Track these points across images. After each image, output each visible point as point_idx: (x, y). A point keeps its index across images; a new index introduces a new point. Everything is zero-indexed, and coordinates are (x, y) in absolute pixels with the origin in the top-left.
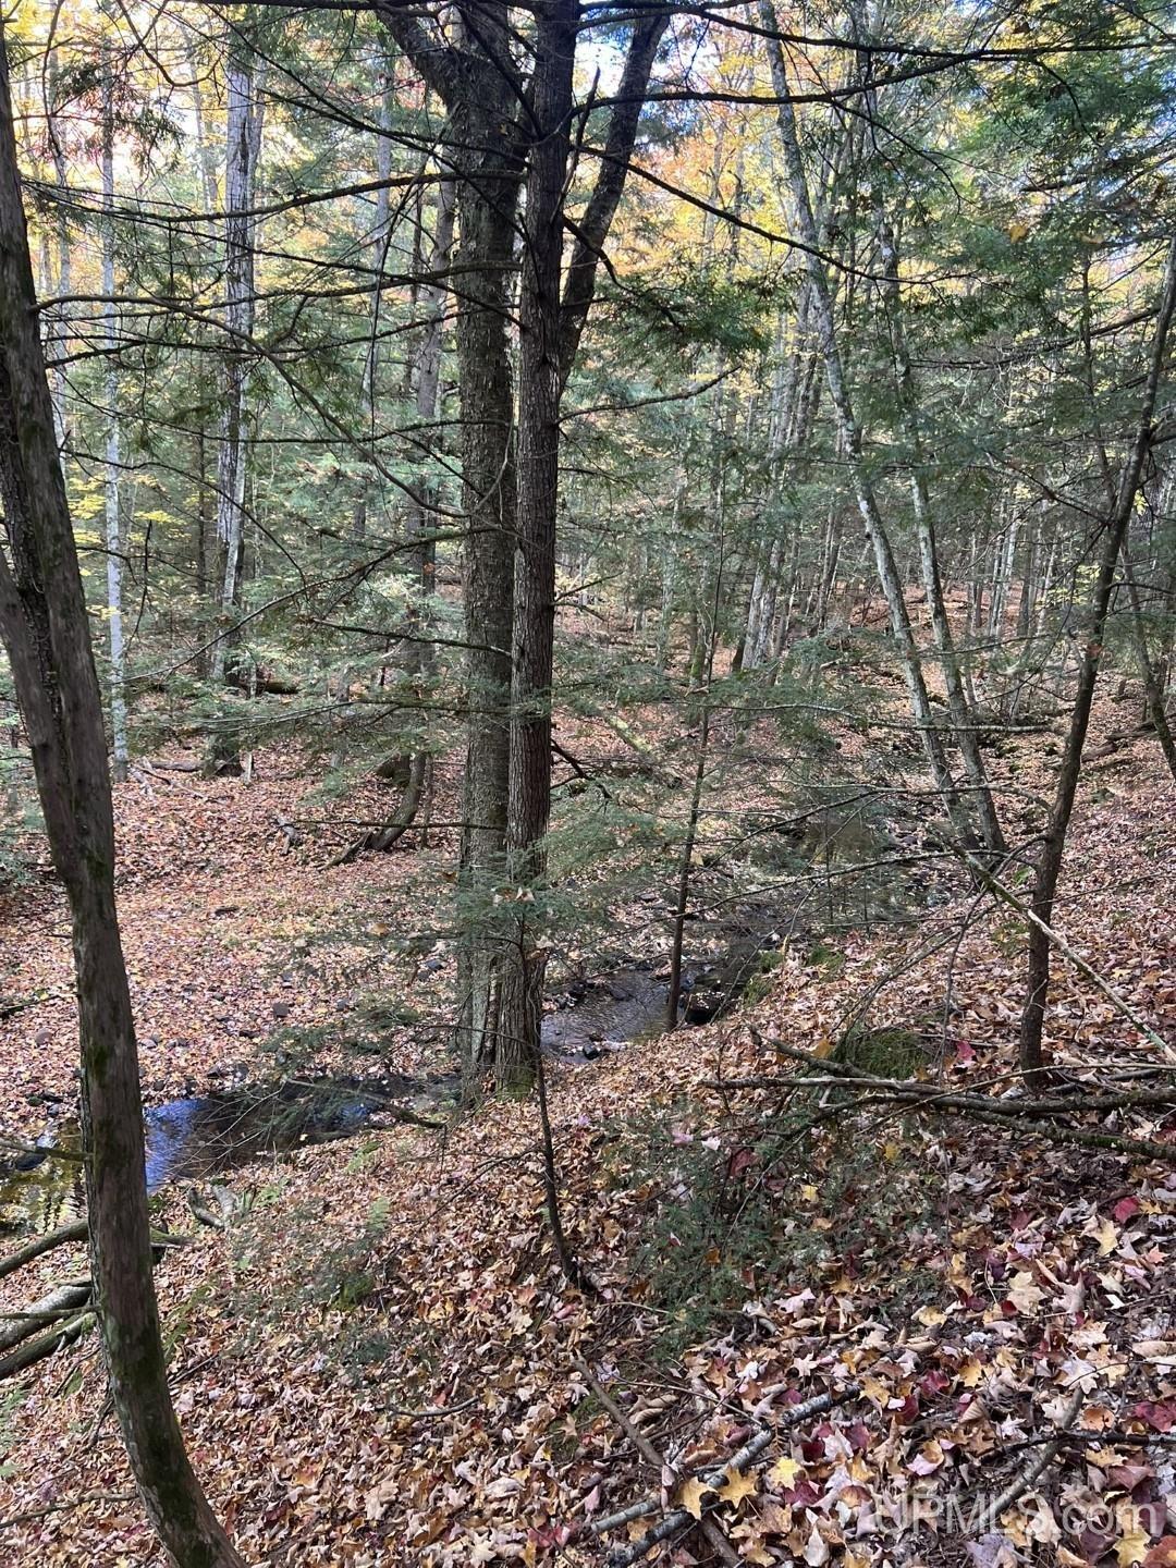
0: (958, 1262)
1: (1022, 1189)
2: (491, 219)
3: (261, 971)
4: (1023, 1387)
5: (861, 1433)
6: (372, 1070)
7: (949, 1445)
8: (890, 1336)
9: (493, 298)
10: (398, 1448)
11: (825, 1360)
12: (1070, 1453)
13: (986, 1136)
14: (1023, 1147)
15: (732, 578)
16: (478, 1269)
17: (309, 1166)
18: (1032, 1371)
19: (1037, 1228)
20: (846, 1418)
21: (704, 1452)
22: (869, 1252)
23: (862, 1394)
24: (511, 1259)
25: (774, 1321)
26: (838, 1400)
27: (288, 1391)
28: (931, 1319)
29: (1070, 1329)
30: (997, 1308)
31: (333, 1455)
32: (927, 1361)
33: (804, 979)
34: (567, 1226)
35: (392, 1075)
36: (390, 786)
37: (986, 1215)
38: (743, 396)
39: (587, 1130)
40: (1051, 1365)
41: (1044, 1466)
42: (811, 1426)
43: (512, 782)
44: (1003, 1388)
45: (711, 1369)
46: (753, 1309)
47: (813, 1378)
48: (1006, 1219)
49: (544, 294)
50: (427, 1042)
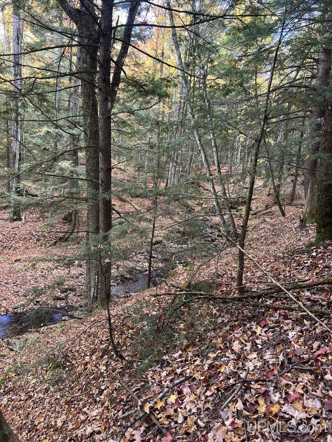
0: (220, 340)
1: (237, 320)
2: (90, 58)
3: (28, 277)
4: (235, 370)
5: (193, 387)
6: (62, 304)
7: (216, 387)
8: (202, 361)
9: (91, 81)
10: (67, 406)
11: (184, 369)
12: (246, 385)
13: (229, 307)
14: (238, 310)
15: (164, 163)
16: (91, 356)
17: (44, 333)
18: (238, 366)
19: (241, 330)
20: (189, 383)
21: (151, 396)
22: (197, 340)
23: (194, 376)
24: (100, 352)
25: (171, 360)
26: (187, 379)
27: (36, 395)
28: (212, 355)
29: (248, 354)
30: (230, 351)
31: (48, 411)
32: (211, 366)
33: (183, 271)
34: (116, 341)
35: (68, 306)
36: (67, 223)
37: (228, 328)
38: (166, 112)
39: (122, 315)
40: (243, 364)
41: (240, 390)
42: (180, 386)
43: (100, 219)
44: (230, 371)
45: (154, 375)
46: (165, 357)
47: (181, 374)
48: (233, 328)
49: (105, 80)
50: (79, 296)
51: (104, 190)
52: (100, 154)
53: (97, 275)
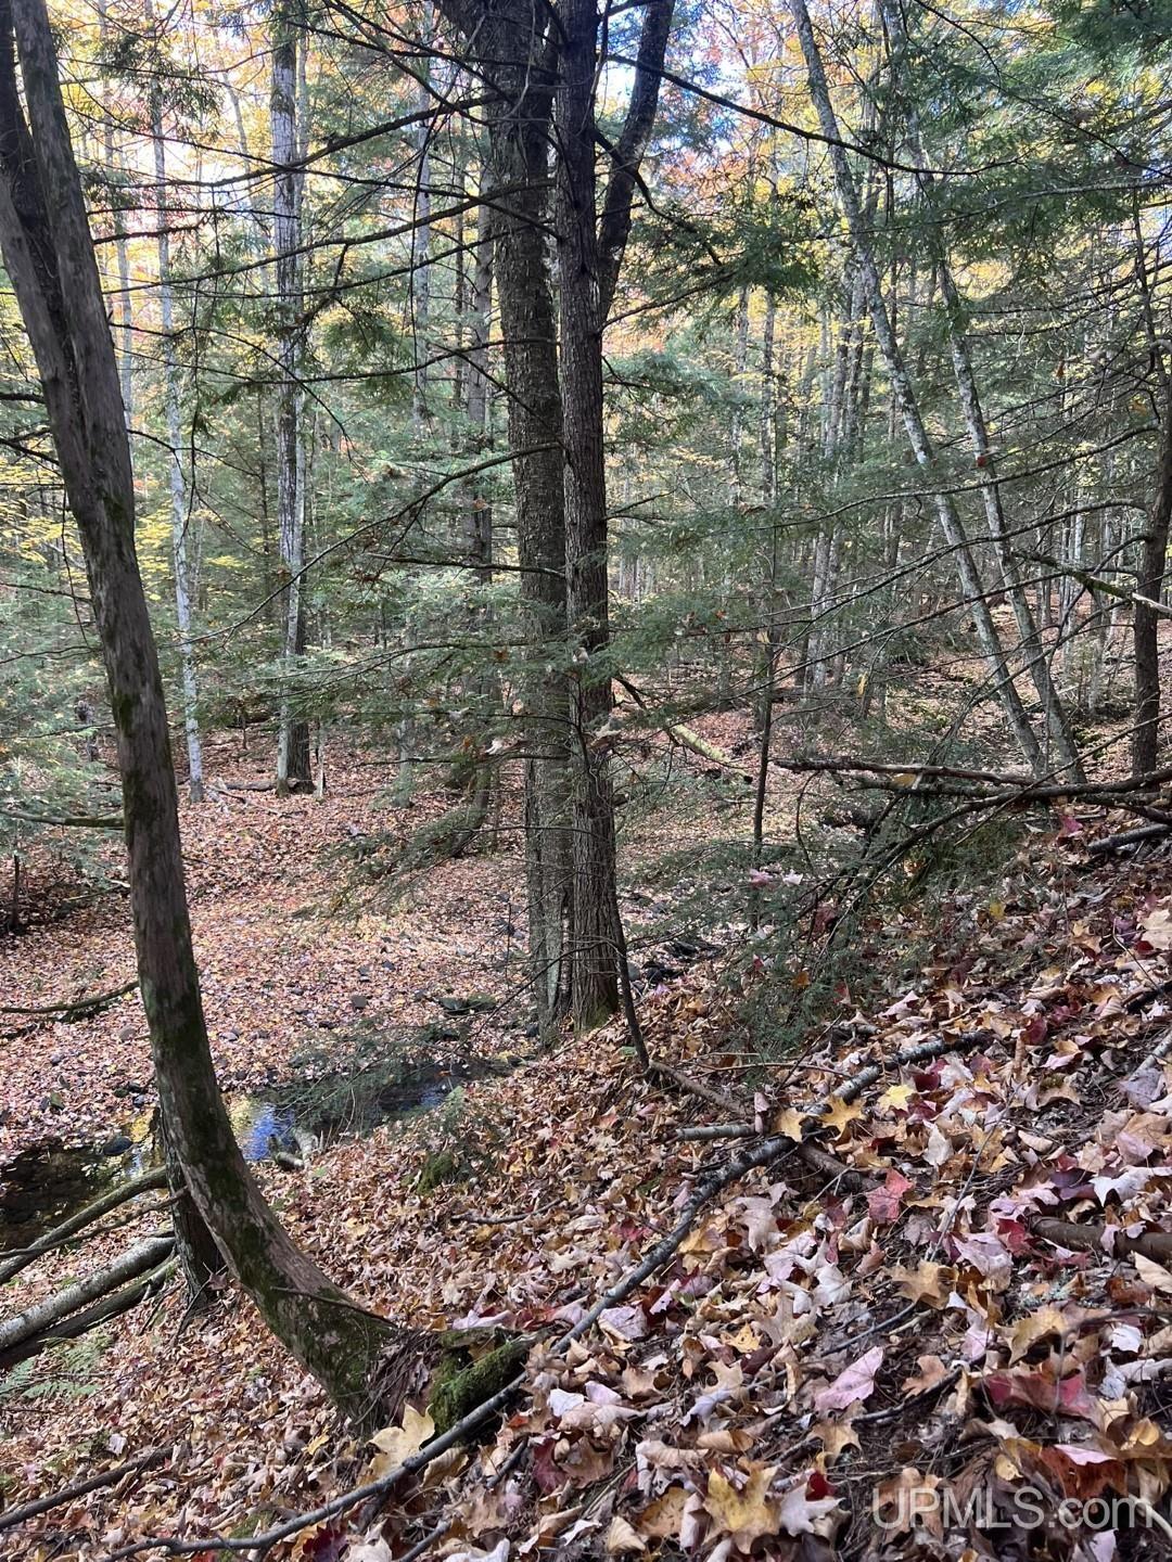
3: (337, 966)
5: (982, 1063)
7: (1087, 1039)
10: (476, 1255)
16: (557, 1124)
24: (591, 1105)
25: (875, 1024)
28: (1053, 977)
30: (1131, 952)
35: (473, 1059)
36: (459, 796)
46: (850, 1021)
49: (579, 203)
50: (506, 1028)
51: (583, 601)
52: (568, 472)
53: (567, 916)
